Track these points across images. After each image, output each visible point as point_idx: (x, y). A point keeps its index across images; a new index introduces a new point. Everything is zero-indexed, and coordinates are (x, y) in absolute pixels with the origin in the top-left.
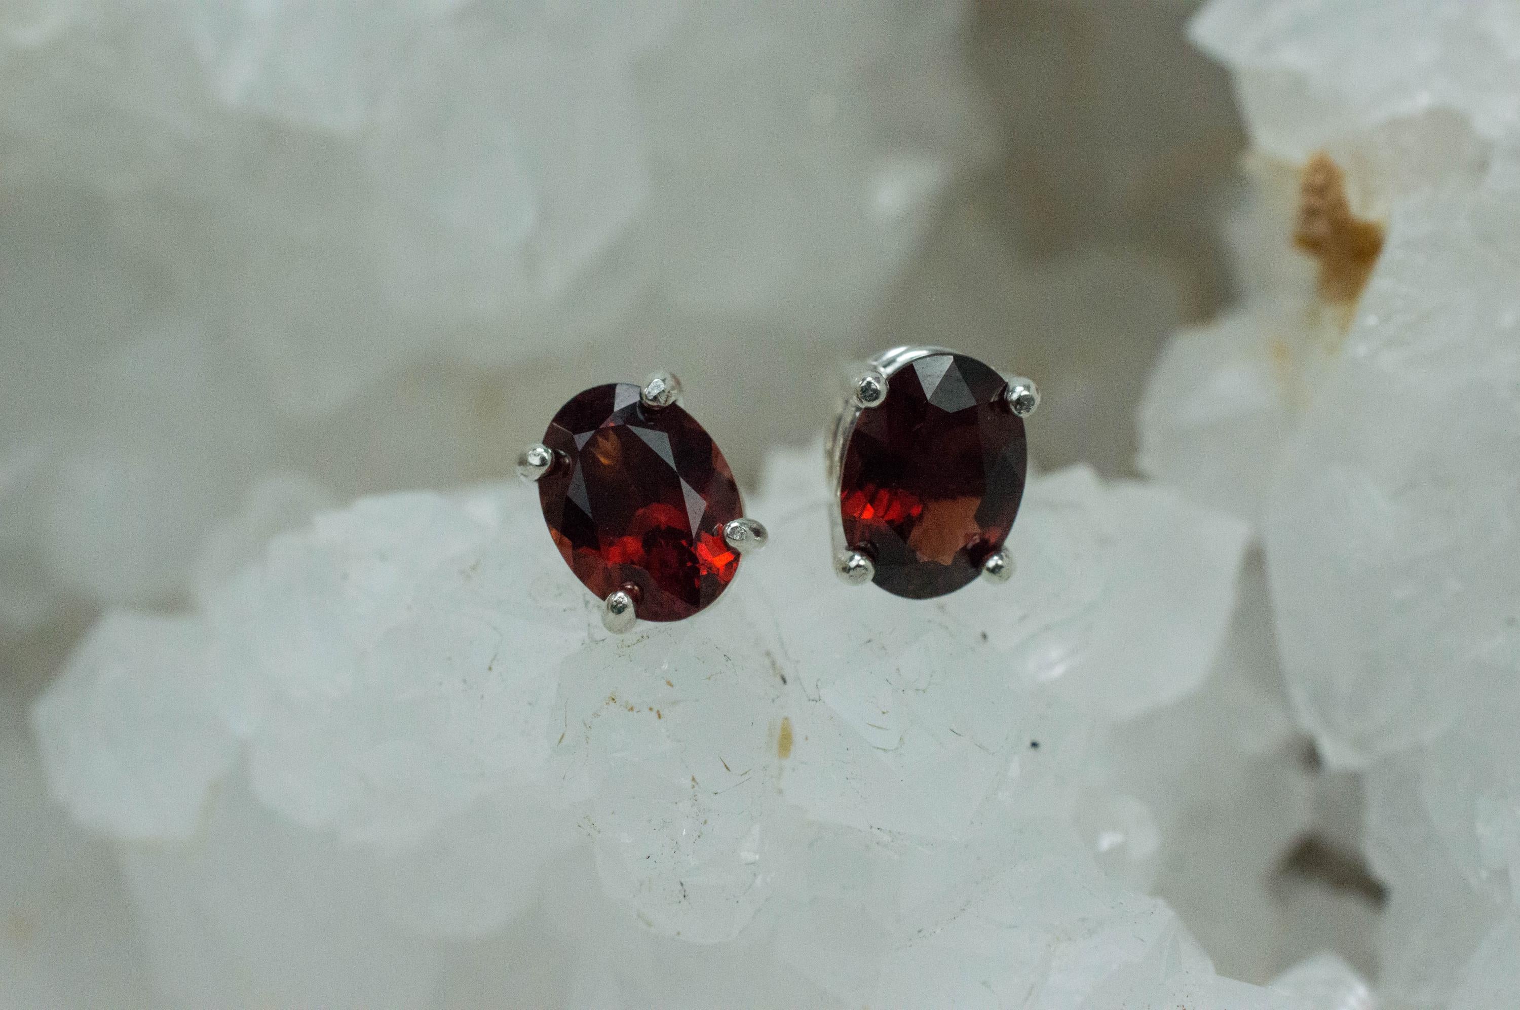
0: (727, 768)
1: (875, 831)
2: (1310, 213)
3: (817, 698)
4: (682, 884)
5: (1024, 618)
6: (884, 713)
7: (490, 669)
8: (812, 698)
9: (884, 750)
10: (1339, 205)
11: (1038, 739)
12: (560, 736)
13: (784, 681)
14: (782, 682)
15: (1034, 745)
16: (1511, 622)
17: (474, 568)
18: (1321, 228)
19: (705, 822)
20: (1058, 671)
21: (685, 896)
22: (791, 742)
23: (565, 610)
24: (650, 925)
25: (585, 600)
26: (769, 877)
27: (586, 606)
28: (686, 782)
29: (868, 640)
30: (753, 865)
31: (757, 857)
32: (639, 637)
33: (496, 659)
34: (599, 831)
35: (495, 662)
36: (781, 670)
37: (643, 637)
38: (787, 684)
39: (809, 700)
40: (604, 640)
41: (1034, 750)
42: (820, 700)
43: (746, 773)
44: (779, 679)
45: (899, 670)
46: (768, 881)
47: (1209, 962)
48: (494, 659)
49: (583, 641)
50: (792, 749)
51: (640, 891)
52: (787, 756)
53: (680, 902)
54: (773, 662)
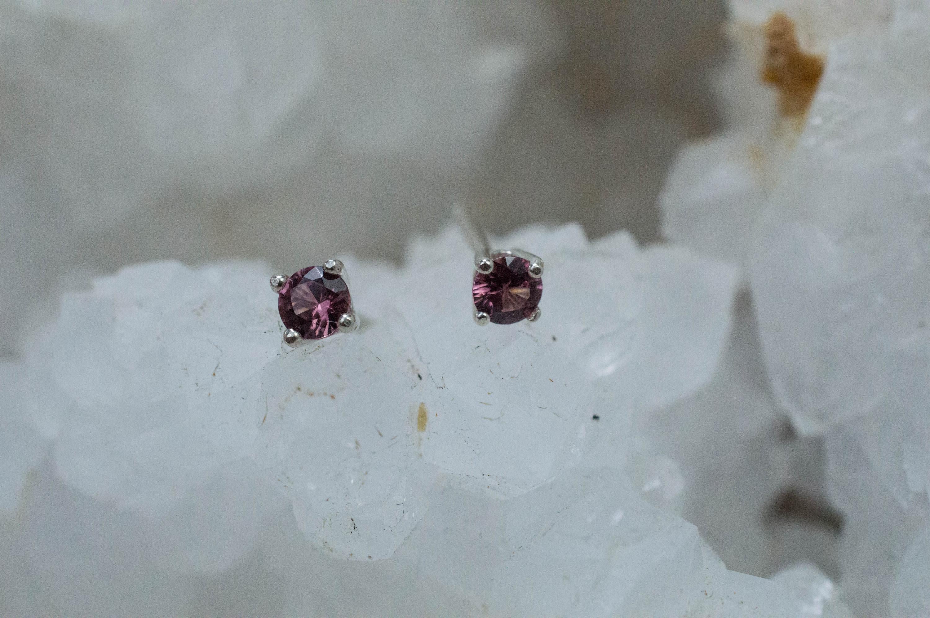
0: (381, 434)
1: (486, 477)
2: (773, 52)
3: (442, 386)
4: (352, 520)
5: (585, 331)
6: (489, 394)
7: (214, 374)
8: (439, 386)
9: (491, 419)
10: (792, 44)
11: (597, 414)
12: (266, 421)
13: (420, 377)
14: (419, 378)
15: (595, 417)
16: (922, 325)
17: (202, 308)
18: (781, 60)
19: (366, 473)
20: (610, 370)
21: (355, 528)
22: (426, 419)
23: (265, 332)
24: (332, 551)
25: (279, 325)
26: (414, 513)
27: (280, 329)
28: (352, 445)
29: (477, 346)
30: (402, 504)
31: (405, 500)
32: (317, 347)
33: (218, 368)
34: (293, 483)
35: (217, 370)
36: (418, 370)
37: (319, 347)
38: (422, 380)
39: (437, 388)
40: (292, 351)
41: (595, 421)
42: (444, 387)
43: (394, 438)
44: (416, 376)
45: (498, 364)
46: (413, 517)
47: (722, 564)
48: (217, 368)
49: (278, 352)
50: (427, 424)
51: (324, 526)
52: (424, 430)
53: (351, 532)
54: (413, 366)
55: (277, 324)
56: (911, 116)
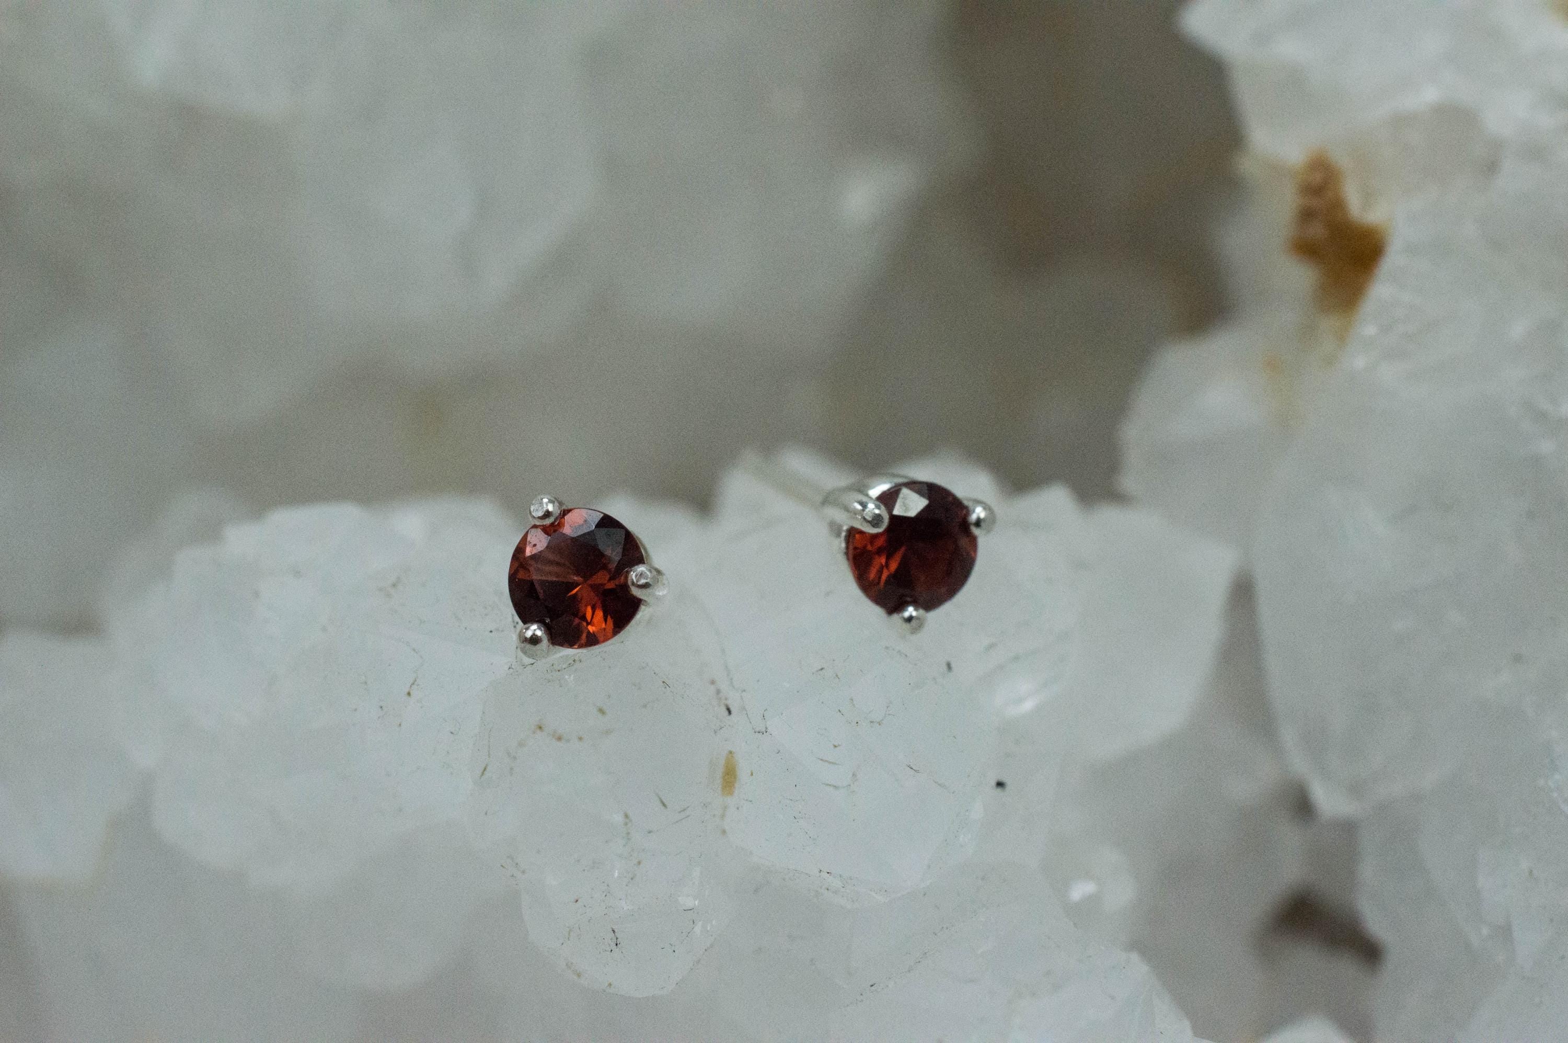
0: (664, 805)
1: (824, 875)
2: (1306, 215)
3: (764, 730)
4: (614, 931)
5: (991, 646)
6: (835, 746)
7: (409, 694)
8: (757, 730)
9: (836, 787)
10: (1338, 205)
11: (1004, 779)
12: (487, 774)
13: (729, 712)
14: (727, 713)
15: (1000, 784)
16: (1518, 658)
17: (394, 585)
18: (1317, 231)
19: (639, 863)
20: (1028, 705)
21: (617, 945)
22: (735, 778)
23: (491, 632)
24: (579, 975)
25: (514, 622)
26: (709, 925)
27: (515, 627)
28: (618, 818)
29: (820, 668)
30: (692, 911)
31: (697, 902)
32: (571, 661)
33: (416, 683)
34: (523, 872)
35: (415, 687)
36: (726, 699)
37: (574, 661)
38: (732, 715)
39: (755, 732)
40: (532, 664)
41: (999, 790)
42: (766, 732)
43: (684, 810)
44: (724, 709)
45: (852, 700)
46: (709, 929)
47: (1187, 1024)
48: (413, 684)
49: (509, 664)
50: (737, 785)
51: (568, 938)
52: (731, 793)
53: (611, 950)
54: (718, 692)
55: (510, 619)
56: (1518, 330)
